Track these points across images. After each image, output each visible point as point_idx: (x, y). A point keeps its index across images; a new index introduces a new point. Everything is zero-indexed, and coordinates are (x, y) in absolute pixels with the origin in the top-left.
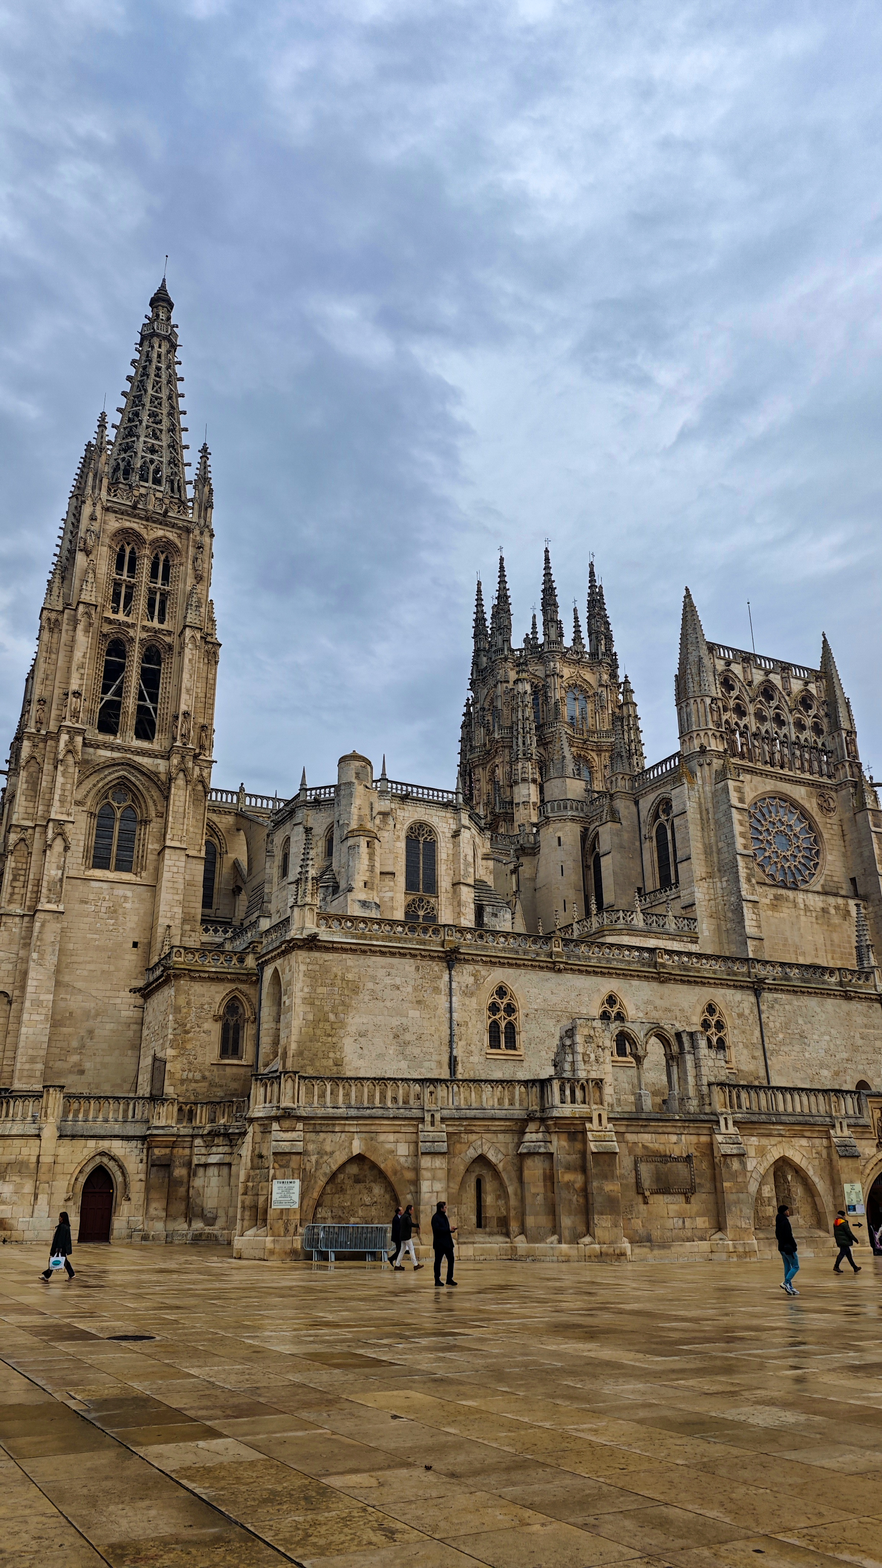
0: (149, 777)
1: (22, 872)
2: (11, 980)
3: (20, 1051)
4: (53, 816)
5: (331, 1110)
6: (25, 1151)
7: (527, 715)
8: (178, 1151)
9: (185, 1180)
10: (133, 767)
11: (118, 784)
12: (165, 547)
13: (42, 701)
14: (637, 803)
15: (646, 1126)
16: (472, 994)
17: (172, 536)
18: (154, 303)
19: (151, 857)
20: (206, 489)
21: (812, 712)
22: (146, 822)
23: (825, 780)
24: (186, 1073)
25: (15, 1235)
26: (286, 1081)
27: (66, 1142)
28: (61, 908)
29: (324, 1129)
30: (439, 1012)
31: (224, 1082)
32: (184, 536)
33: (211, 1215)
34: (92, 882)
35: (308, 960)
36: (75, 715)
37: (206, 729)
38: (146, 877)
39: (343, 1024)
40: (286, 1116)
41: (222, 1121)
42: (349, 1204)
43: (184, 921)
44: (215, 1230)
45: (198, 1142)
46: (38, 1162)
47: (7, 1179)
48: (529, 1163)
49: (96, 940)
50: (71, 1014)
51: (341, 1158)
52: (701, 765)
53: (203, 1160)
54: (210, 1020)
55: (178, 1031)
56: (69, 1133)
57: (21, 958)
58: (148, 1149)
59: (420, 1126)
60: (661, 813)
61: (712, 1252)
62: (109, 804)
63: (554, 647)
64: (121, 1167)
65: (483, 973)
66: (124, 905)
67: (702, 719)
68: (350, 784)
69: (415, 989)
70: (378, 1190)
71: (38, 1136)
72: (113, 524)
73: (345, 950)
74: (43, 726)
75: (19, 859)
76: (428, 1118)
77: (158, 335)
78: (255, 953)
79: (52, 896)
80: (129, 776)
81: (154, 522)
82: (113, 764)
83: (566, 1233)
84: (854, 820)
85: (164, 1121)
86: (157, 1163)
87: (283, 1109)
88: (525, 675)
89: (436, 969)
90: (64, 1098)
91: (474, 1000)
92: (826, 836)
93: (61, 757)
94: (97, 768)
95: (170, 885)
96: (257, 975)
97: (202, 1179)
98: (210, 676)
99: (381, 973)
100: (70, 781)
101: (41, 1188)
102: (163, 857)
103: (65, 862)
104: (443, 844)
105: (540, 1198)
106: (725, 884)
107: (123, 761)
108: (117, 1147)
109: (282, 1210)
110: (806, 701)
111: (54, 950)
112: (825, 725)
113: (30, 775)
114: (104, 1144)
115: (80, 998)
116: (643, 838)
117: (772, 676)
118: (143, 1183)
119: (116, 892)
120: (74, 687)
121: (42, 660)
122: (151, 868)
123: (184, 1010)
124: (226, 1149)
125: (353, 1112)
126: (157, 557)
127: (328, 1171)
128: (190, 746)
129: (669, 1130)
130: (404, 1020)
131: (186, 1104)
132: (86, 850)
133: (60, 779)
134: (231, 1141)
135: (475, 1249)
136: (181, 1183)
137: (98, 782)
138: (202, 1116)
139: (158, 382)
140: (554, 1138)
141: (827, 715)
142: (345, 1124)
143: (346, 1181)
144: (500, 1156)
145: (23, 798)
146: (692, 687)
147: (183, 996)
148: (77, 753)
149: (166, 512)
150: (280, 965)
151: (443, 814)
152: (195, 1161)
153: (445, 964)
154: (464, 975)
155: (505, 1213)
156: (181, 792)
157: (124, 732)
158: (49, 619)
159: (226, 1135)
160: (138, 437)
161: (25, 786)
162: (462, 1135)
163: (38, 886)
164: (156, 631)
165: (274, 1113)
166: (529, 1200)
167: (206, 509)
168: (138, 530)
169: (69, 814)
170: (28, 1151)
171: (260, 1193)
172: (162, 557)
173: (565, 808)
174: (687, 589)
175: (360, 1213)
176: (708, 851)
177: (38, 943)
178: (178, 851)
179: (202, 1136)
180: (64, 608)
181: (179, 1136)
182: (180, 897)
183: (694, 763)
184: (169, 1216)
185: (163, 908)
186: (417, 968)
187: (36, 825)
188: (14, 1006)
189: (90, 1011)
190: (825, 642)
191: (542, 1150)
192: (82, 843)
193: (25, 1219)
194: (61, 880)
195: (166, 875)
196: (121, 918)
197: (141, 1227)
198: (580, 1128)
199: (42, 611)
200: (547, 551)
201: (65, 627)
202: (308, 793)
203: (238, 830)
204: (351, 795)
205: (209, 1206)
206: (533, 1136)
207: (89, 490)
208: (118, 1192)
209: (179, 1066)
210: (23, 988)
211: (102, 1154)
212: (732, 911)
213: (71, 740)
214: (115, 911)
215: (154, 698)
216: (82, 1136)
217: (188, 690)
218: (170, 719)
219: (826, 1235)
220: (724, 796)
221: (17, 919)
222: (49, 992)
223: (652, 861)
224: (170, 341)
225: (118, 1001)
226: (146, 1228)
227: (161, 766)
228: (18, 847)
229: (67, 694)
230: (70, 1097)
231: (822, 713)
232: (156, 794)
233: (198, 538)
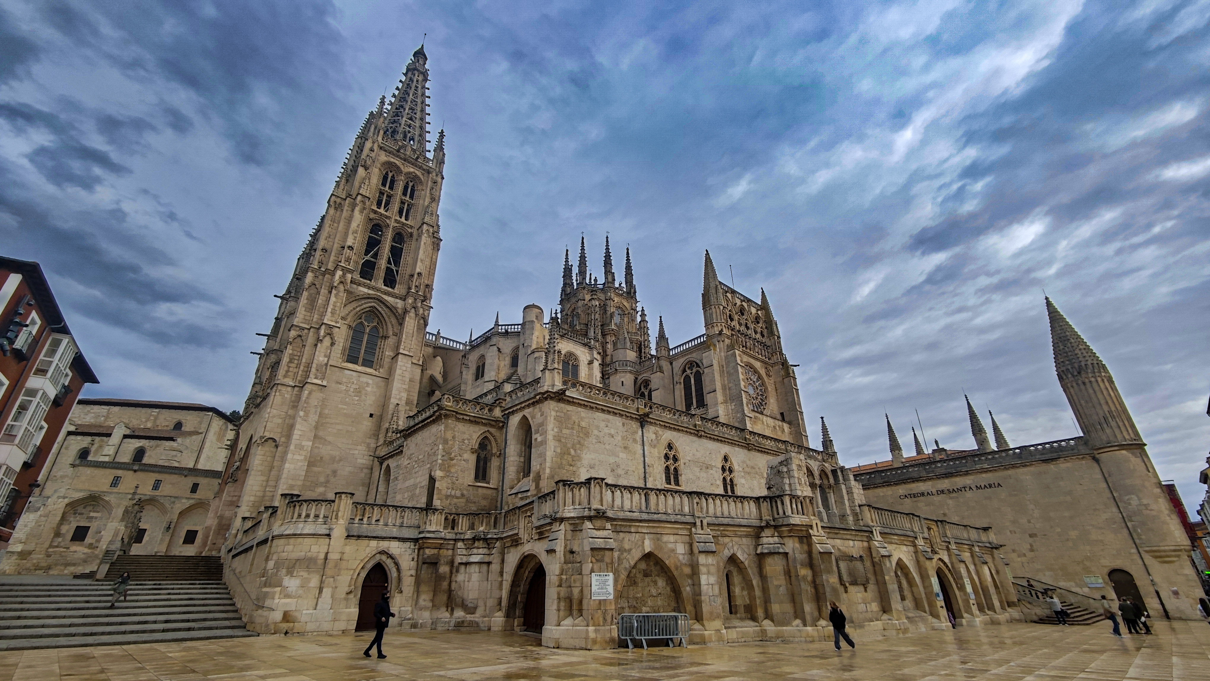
0: (391, 310)
1: (297, 358)
2: (279, 430)
3: (283, 480)
4: (325, 321)
5: (628, 514)
6: (314, 549)
7: (597, 317)
8: (443, 552)
9: (448, 576)
10: (381, 301)
11: (370, 311)
12: (414, 178)
13: (324, 250)
14: (671, 364)
15: (837, 533)
16: (655, 447)
17: (419, 173)
18: (415, 55)
19: (387, 361)
20: (441, 153)
21: (759, 325)
22: (386, 337)
23: (767, 360)
24: (450, 490)
25: (298, 627)
26: (595, 486)
27: (353, 541)
28: (325, 383)
29: (623, 529)
30: (637, 456)
31: (476, 499)
32: (426, 174)
33: (472, 605)
34: (346, 371)
35: (557, 409)
36: (348, 260)
37: (429, 287)
38: (382, 372)
39: (579, 458)
40: (600, 515)
41: (481, 529)
42: (641, 595)
43: (407, 403)
44: (476, 617)
45: (460, 544)
46: (326, 558)
47: (295, 574)
48: (769, 560)
49: (344, 409)
50: (321, 458)
51: (637, 555)
52: (718, 341)
53: (465, 559)
54: (469, 452)
55: (445, 458)
56: (355, 534)
57: (290, 416)
58: (419, 550)
59: (693, 529)
60: (687, 369)
61: (884, 629)
62: (361, 323)
63: (610, 285)
64: (397, 564)
65: (660, 433)
66: (366, 388)
67: (719, 317)
68: (533, 322)
69: (623, 438)
70: (661, 583)
71: (329, 535)
72: (383, 157)
73: (580, 405)
74: (323, 266)
75: (295, 348)
76: (698, 523)
77: (418, 70)
78: (501, 407)
79: (318, 374)
80: (378, 307)
81: (409, 162)
82: (369, 297)
83: (808, 618)
84: (783, 382)
85: (434, 527)
86: (428, 561)
87: (595, 510)
88: (595, 297)
89: (634, 426)
90: (353, 503)
91: (656, 450)
92: (769, 389)
93: (335, 284)
94: (357, 298)
95: (400, 378)
96: (503, 422)
97: (463, 575)
98: (434, 257)
99: (602, 424)
100: (340, 301)
101: (326, 582)
102: (397, 362)
103: (330, 353)
104: (583, 368)
105: (783, 590)
106: (733, 407)
107: (375, 296)
108: (395, 547)
109: (600, 600)
110: (757, 320)
111: (316, 411)
112: (765, 332)
113: (310, 295)
114: (384, 545)
115: (329, 448)
116: (675, 383)
117: (743, 303)
118: (414, 578)
119: (362, 379)
120: (349, 242)
121: (328, 225)
122: (386, 366)
123: (450, 443)
124: (485, 551)
125: (645, 516)
126: (407, 183)
127: (627, 566)
128: (420, 293)
129: (848, 537)
130: (617, 459)
131: (451, 514)
132: (344, 349)
133: (333, 299)
134: (488, 544)
135: (737, 632)
136: (445, 578)
137: (357, 307)
138: (463, 524)
139: (416, 94)
140: (786, 540)
141: (766, 328)
142: (639, 526)
143: (638, 576)
144: (746, 556)
145: (304, 309)
146: (713, 299)
147: (450, 432)
148: (347, 284)
149: (417, 158)
150: (530, 413)
151: (583, 350)
152: (458, 560)
153: (639, 424)
154: (650, 432)
155: (748, 602)
156: (412, 321)
157: (377, 280)
158: (335, 202)
159: (485, 540)
160: (402, 117)
161: (305, 301)
162: (719, 538)
163: (308, 368)
164: (403, 224)
165: (586, 513)
166: (772, 591)
167: (440, 164)
168: (398, 164)
169: (336, 322)
170: (317, 549)
171: (573, 585)
172: (411, 184)
173: (626, 365)
174: (707, 251)
175: (650, 603)
176: (724, 388)
177: (305, 405)
178: (407, 357)
179: (463, 540)
180: (347, 197)
181: (445, 539)
182: (406, 387)
183: (715, 340)
184: (435, 606)
185: (394, 392)
186: (623, 424)
187: (311, 327)
188: (279, 448)
189: (335, 457)
190: (763, 292)
191: (781, 550)
192: (341, 344)
193: (308, 612)
194: (326, 365)
195: (398, 372)
196: (363, 397)
197: (410, 616)
198: (804, 534)
199: (331, 196)
200: (607, 237)
201: (346, 208)
202: (500, 327)
203: (435, 357)
204: (533, 328)
205: (470, 597)
206: (769, 540)
207: (371, 134)
208: (392, 585)
209: (445, 485)
210: (289, 436)
211: (382, 552)
212: (739, 422)
213: (344, 275)
214: (360, 392)
215: (397, 264)
216: (366, 537)
217: (422, 261)
218: (407, 277)
219: (925, 614)
220: (733, 358)
221: (289, 389)
222: (309, 440)
223: (681, 396)
224: (424, 75)
225: (356, 452)
226: (415, 617)
227: (400, 304)
228: (296, 340)
229: (344, 247)
230: (358, 503)
231: (764, 327)
232: (394, 321)
233: (434, 177)
